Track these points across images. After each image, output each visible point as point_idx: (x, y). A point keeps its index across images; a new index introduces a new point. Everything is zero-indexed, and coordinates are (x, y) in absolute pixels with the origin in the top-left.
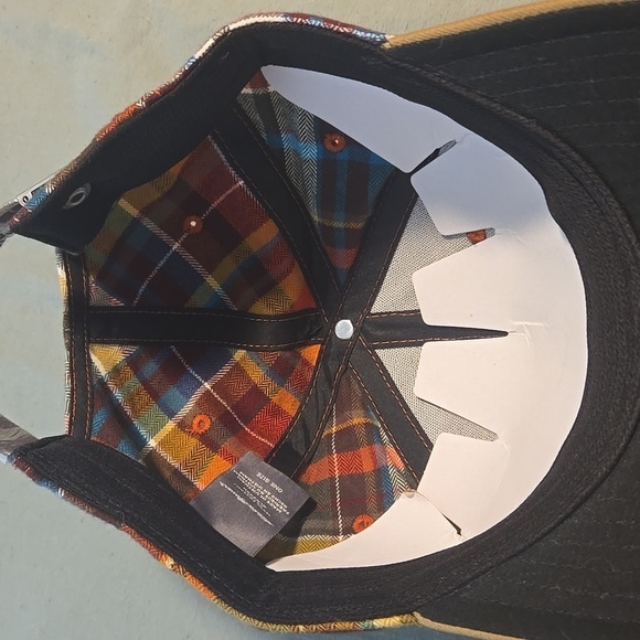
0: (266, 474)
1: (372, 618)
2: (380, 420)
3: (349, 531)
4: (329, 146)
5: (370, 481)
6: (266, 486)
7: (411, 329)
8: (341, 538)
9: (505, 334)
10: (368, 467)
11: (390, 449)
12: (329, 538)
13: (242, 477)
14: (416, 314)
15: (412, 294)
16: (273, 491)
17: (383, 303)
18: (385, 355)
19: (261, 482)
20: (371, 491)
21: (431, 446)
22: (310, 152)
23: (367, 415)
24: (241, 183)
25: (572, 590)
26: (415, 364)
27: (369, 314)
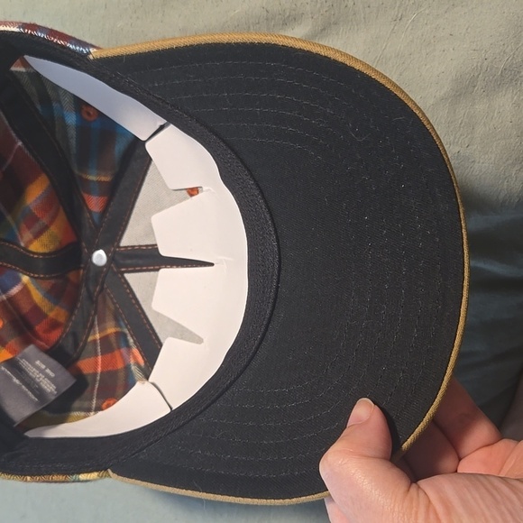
0: (43, 362)
1: (79, 473)
2: (127, 327)
3: (99, 409)
4: (86, 116)
5: (122, 375)
6: (42, 371)
7: (150, 259)
8: (92, 413)
9: (212, 264)
10: (120, 366)
11: (135, 350)
12: (83, 414)
13: (24, 363)
14: (154, 248)
15: (151, 232)
16: (47, 376)
17: (129, 239)
18: (131, 278)
19: (38, 368)
20: (121, 382)
21: (161, 345)
22: (71, 119)
23: (118, 325)
24: (20, 143)
25: (208, 454)
26: (153, 285)
27: (119, 247)
